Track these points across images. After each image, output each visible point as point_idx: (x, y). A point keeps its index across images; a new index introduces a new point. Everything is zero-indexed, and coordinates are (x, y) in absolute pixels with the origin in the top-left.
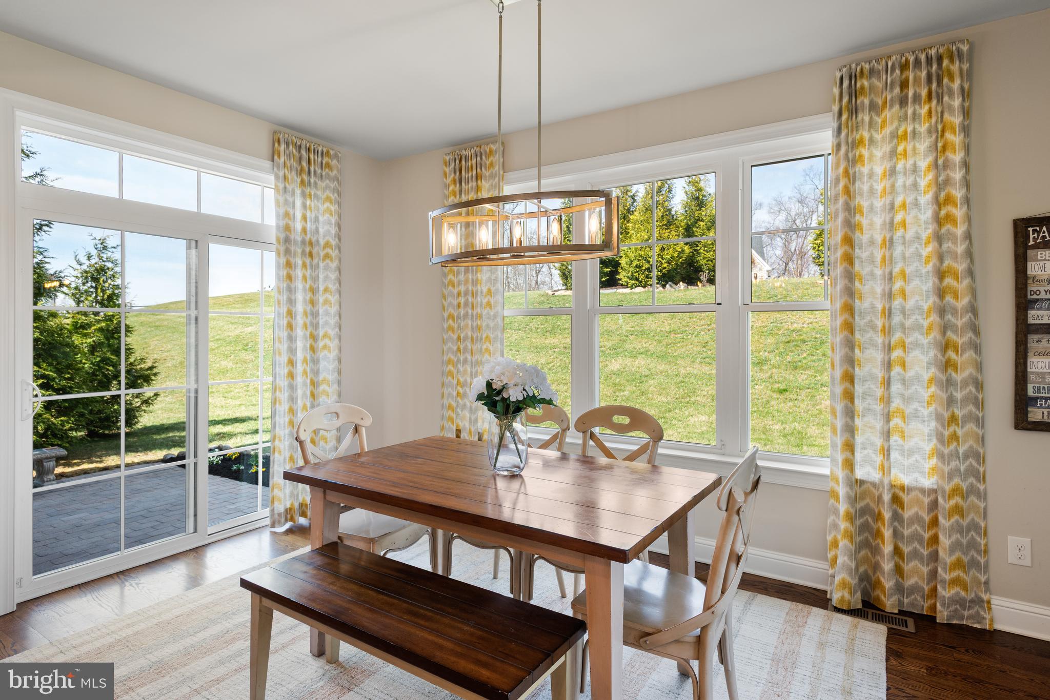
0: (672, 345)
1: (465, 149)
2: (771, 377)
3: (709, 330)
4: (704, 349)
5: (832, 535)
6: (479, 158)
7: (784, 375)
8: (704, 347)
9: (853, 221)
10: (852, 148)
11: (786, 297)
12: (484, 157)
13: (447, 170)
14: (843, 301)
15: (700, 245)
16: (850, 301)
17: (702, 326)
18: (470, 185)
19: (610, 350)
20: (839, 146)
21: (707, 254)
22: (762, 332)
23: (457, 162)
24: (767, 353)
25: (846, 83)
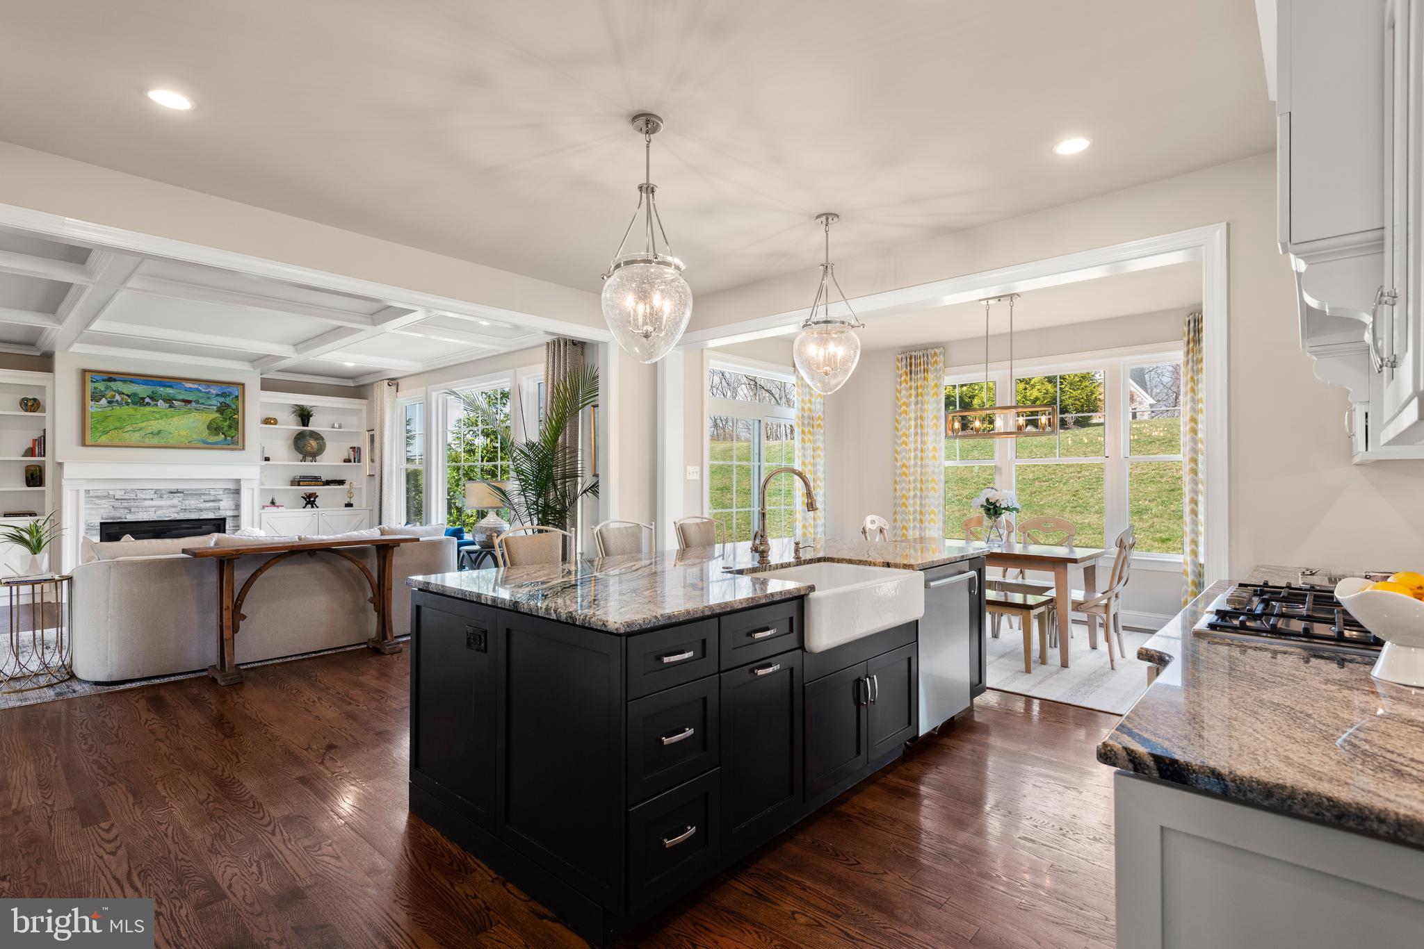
0: (1038, 493)
1: (915, 351)
2: (1151, 526)
3: (1079, 478)
4: (1074, 498)
5: (1185, 598)
6: (925, 358)
7: (1167, 525)
8: (1074, 495)
9: (1196, 408)
10: (1197, 363)
11: (1170, 441)
12: (930, 357)
13: (900, 365)
14: (1190, 456)
15: (1065, 383)
16: (1195, 456)
17: (1071, 473)
18: (919, 376)
19: (967, 498)
20: (1188, 361)
21: (1074, 393)
22: (1142, 480)
23: (908, 360)
24: (1147, 502)
25: (1192, 325)
